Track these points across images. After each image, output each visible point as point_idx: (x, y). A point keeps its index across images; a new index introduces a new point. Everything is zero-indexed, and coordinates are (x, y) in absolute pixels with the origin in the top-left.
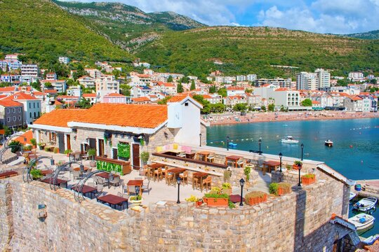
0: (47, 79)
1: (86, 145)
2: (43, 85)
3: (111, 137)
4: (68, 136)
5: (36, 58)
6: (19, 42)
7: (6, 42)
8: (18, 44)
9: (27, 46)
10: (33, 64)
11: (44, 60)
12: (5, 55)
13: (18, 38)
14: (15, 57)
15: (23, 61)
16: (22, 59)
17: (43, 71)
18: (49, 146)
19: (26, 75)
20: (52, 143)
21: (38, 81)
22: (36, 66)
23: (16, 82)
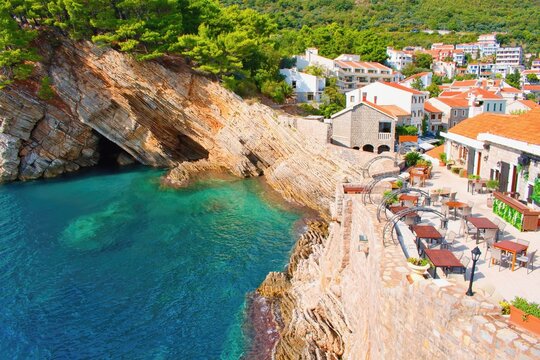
0: (533, 69)
1: (497, 171)
2: (523, 79)
3: (529, 164)
4: (480, 154)
5: (522, 37)
6: (502, 15)
7: (483, 18)
8: (500, 18)
9: (512, 21)
10: (517, 45)
11: (535, 40)
12: (478, 35)
13: (500, 10)
14: (491, 38)
15: (502, 43)
16: (501, 41)
17: (529, 56)
18: (458, 165)
19: (502, 63)
20: (462, 162)
21: (517, 71)
22: (518, 49)
23: (486, 73)
